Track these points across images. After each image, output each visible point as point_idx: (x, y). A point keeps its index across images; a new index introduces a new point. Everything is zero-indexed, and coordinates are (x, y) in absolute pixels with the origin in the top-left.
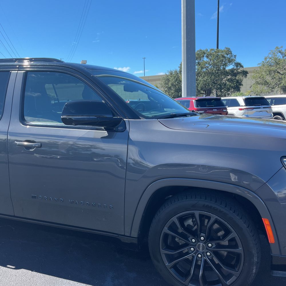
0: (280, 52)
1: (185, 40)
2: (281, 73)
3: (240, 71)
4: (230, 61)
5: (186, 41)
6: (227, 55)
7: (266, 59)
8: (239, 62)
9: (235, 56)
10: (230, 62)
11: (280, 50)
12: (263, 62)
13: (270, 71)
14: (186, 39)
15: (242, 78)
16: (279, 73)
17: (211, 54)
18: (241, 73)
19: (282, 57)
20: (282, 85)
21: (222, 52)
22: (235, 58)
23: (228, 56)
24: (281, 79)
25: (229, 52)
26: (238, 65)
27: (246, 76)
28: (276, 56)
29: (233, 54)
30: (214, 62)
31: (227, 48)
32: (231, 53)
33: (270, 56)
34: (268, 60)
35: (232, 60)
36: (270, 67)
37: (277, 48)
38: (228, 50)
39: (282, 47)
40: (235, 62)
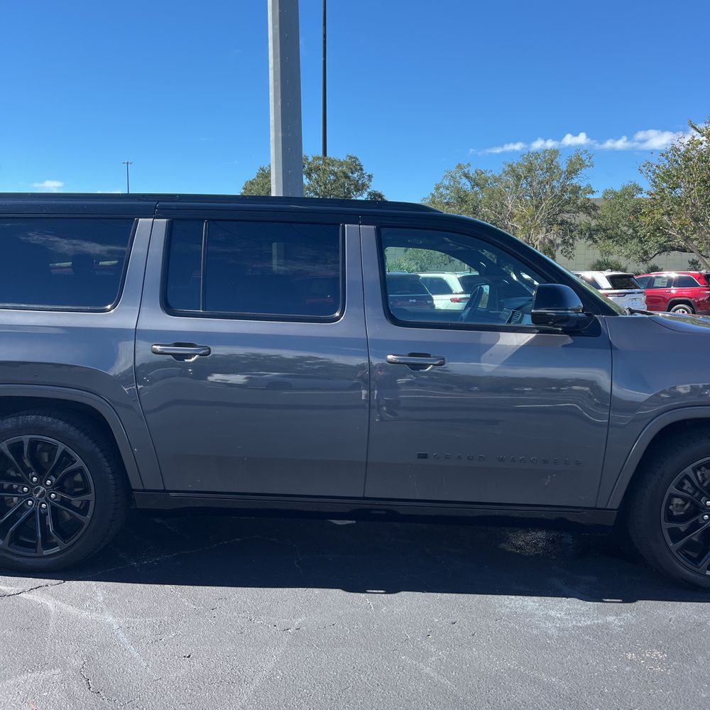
0: (466, 176)
1: (280, 135)
4: (359, 187)
5: (283, 137)
6: (352, 173)
7: (437, 189)
8: (383, 193)
9: (370, 176)
10: (357, 189)
11: (466, 171)
12: (433, 195)
14: (282, 133)
17: (317, 169)
19: (470, 187)
21: (341, 164)
22: (370, 181)
23: (355, 175)
25: (355, 166)
28: (459, 183)
29: (364, 172)
30: (325, 188)
31: (351, 158)
32: (361, 169)
33: (446, 183)
34: (441, 189)
35: (363, 185)
36: (447, 207)
37: (459, 166)
38: (355, 162)
39: (469, 165)
40: (369, 190)
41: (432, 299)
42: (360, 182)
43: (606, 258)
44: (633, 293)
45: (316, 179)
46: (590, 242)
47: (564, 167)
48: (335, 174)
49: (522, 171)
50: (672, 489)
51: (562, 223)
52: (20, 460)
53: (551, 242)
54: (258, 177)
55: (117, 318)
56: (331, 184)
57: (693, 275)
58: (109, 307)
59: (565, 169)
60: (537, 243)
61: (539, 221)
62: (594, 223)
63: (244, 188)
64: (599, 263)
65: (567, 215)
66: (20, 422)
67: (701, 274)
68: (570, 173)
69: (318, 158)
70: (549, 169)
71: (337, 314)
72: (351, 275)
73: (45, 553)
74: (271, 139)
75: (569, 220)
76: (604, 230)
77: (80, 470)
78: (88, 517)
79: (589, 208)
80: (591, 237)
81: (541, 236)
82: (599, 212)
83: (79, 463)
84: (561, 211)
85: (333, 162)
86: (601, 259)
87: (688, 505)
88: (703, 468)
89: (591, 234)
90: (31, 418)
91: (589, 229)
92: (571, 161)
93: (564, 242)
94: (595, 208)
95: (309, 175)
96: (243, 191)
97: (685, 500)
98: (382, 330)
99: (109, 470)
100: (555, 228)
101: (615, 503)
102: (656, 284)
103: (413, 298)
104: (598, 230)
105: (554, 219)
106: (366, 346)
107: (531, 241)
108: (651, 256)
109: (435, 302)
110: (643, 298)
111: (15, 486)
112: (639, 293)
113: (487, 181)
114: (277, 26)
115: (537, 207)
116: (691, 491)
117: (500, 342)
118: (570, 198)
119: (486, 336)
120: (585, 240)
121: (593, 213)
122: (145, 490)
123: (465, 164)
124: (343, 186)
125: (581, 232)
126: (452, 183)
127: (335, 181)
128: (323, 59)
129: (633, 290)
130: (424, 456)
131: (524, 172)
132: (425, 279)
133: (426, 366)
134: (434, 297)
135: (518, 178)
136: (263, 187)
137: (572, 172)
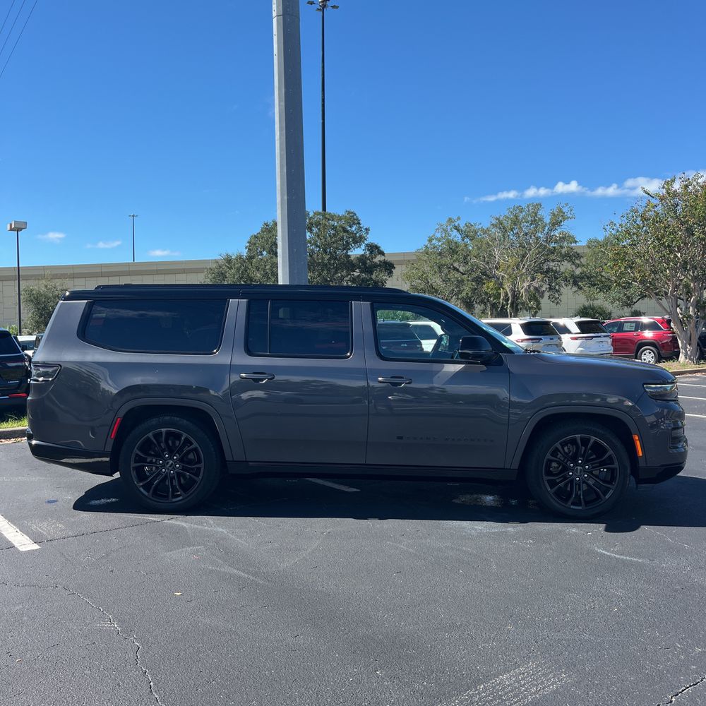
0: (456, 229)
1: (286, 198)
2: (461, 269)
3: (378, 263)
4: (358, 240)
5: (288, 199)
6: (350, 227)
7: (430, 240)
8: (379, 245)
9: (367, 230)
10: (355, 242)
11: (456, 224)
12: (427, 247)
13: (440, 267)
15: (384, 278)
16: (458, 270)
17: (318, 224)
18: (380, 265)
19: (460, 239)
20: (464, 294)
21: (340, 219)
22: (367, 234)
23: (353, 229)
24: (460, 282)
25: (353, 219)
26: (374, 249)
27: (391, 272)
28: (450, 235)
29: (361, 226)
30: (325, 241)
31: (349, 213)
32: (359, 223)
33: (439, 235)
34: (434, 242)
35: (361, 237)
36: (439, 257)
37: (450, 220)
38: (353, 216)
39: (459, 218)
40: (366, 242)
41: (421, 344)
42: (358, 235)
43: (591, 302)
44: (600, 337)
45: (316, 233)
46: (575, 289)
47: (547, 220)
48: (334, 228)
49: (508, 224)
50: (548, 456)
51: (549, 270)
52: (159, 443)
53: (536, 289)
54: (262, 231)
55: (219, 358)
56: (331, 238)
57: (658, 320)
58: (215, 351)
59: (548, 222)
60: (522, 291)
61: (524, 270)
62: (578, 271)
63: (249, 242)
64: (585, 308)
65: (552, 264)
66: (161, 420)
67: (663, 319)
68: (554, 224)
69: (320, 213)
70: (534, 222)
71: (349, 354)
72: (356, 329)
73: (174, 500)
74: (277, 201)
75: (554, 268)
76: (588, 278)
77: (195, 450)
78: (200, 477)
79: (572, 257)
80: (575, 283)
81: (526, 285)
82: (582, 260)
83: (195, 445)
84: (546, 260)
85: (332, 217)
86: (587, 304)
87: (561, 467)
88: (569, 445)
89: (576, 281)
90: (167, 418)
91: (572, 276)
92: (554, 215)
93: (550, 289)
94: (578, 256)
95: (311, 231)
96: (248, 244)
97: (559, 464)
98: (375, 363)
99: (212, 449)
100: (539, 276)
101: (516, 465)
102: (625, 329)
103: (404, 343)
104: (583, 278)
105: (540, 268)
106: (365, 373)
107: (518, 288)
108: (635, 300)
109: (423, 346)
110: (610, 341)
111: (154, 460)
112: (604, 336)
113: (476, 233)
114: (283, 104)
115: (524, 256)
116: (562, 459)
117: (444, 370)
118: (554, 247)
119: (436, 366)
120: (570, 287)
121: (577, 262)
122: (233, 461)
123: (455, 218)
124: (342, 239)
125: (566, 279)
126: (443, 235)
127: (334, 235)
128: (321, 121)
129: (600, 334)
130: (400, 438)
131: (510, 224)
132: (416, 326)
133: (401, 384)
134: (422, 341)
135: (504, 230)
136: (267, 241)
137: (556, 223)
